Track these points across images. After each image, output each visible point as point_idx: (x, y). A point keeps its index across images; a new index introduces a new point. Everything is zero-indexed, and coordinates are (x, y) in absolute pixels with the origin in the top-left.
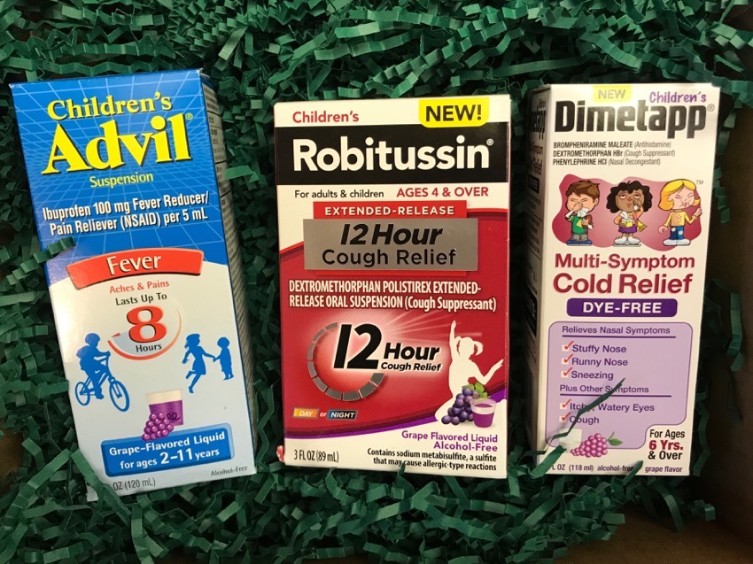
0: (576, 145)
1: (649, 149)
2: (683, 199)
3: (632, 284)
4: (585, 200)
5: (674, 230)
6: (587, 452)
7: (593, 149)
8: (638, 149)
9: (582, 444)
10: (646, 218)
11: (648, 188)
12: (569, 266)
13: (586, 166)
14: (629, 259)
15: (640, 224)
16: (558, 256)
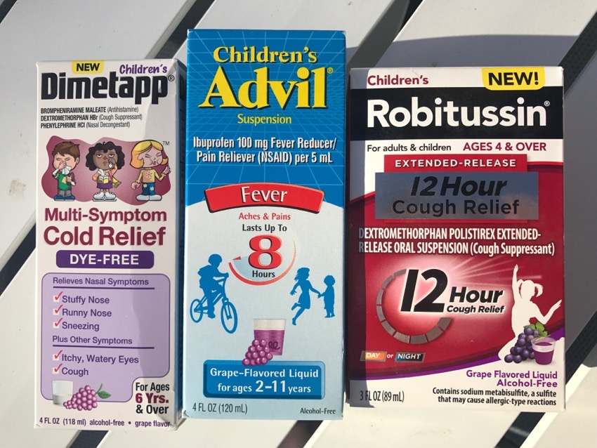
0: (59, 110)
1: (119, 114)
2: (152, 158)
3: (110, 237)
4: (68, 159)
5: (145, 186)
6: (78, 405)
7: (73, 114)
8: (110, 113)
9: (73, 397)
10: (119, 175)
11: (120, 148)
12: (56, 219)
13: (67, 129)
14: (107, 213)
15: (115, 181)
16: (47, 210)
